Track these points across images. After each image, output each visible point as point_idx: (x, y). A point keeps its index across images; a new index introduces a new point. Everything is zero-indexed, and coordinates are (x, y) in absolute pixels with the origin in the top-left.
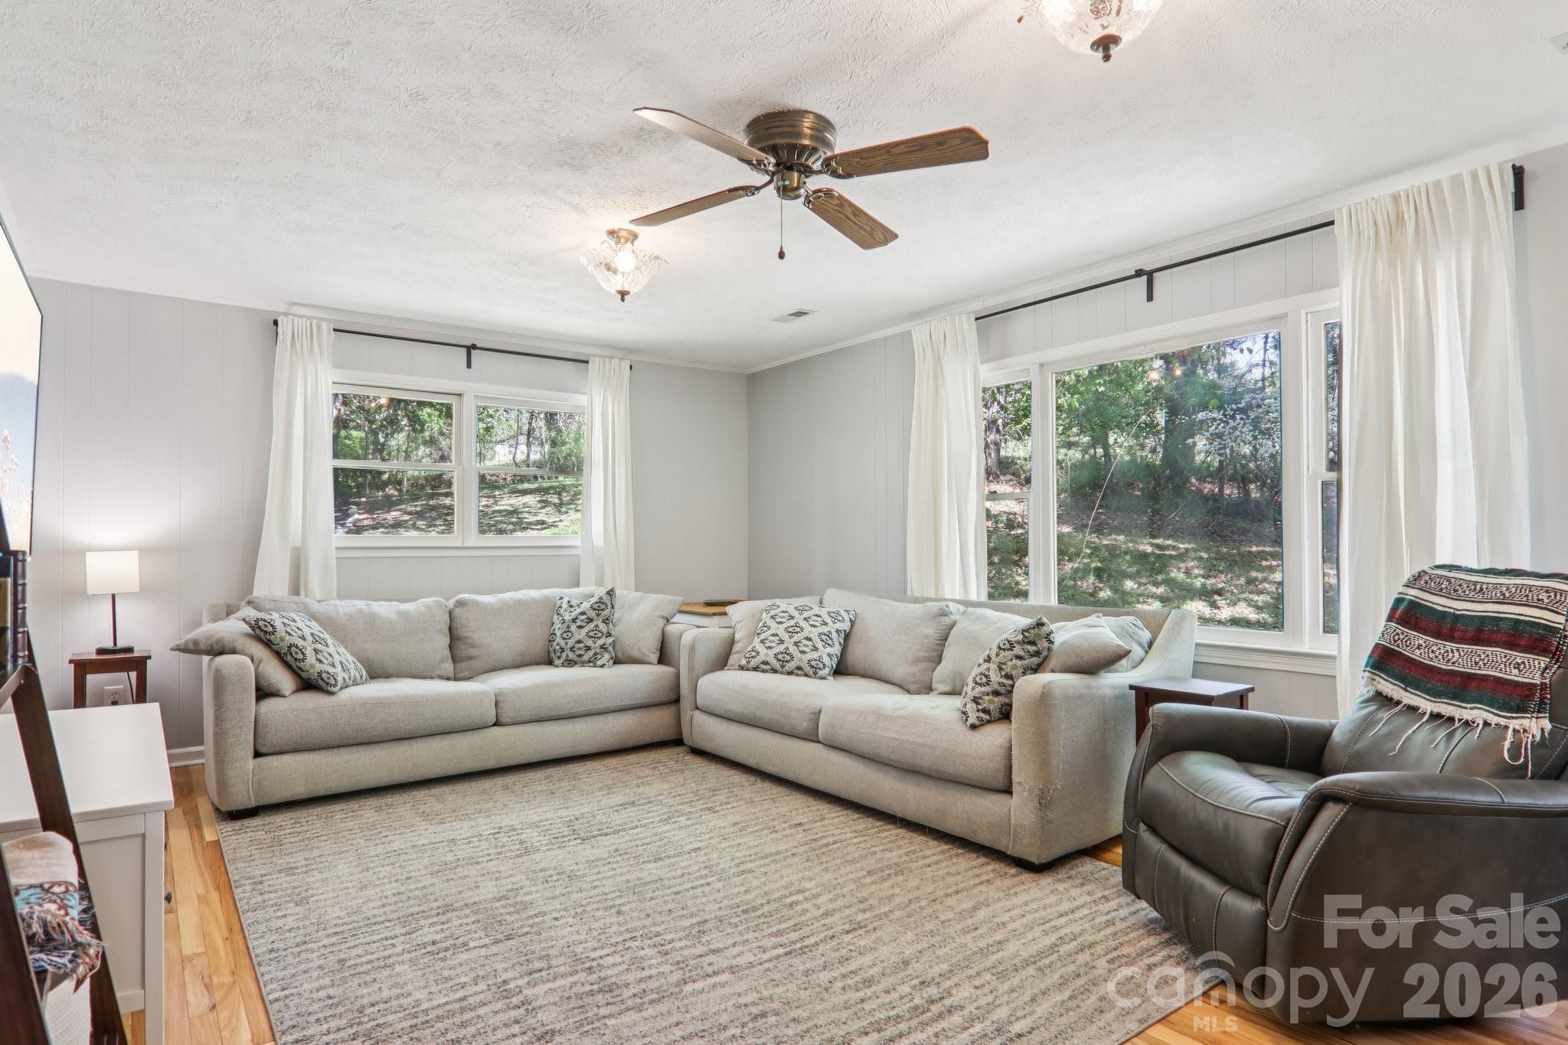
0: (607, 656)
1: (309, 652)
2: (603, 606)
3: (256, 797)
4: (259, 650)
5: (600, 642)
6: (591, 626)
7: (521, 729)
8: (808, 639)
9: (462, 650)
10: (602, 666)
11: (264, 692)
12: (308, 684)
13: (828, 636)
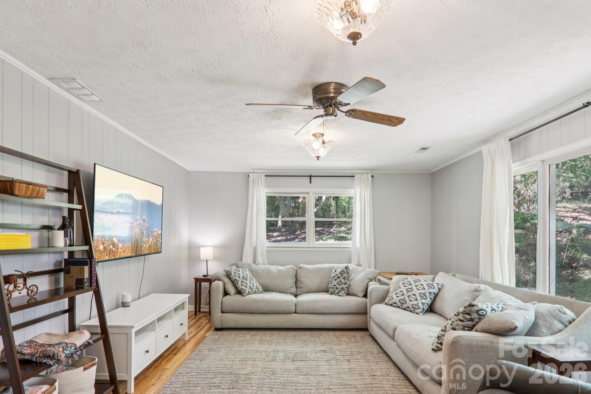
0: (343, 292)
1: (240, 282)
2: (343, 273)
3: (221, 325)
4: (227, 280)
5: (341, 286)
6: (339, 280)
7: (304, 316)
8: (414, 295)
9: (299, 285)
10: (341, 296)
11: (226, 293)
12: (239, 292)
13: (424, 295)
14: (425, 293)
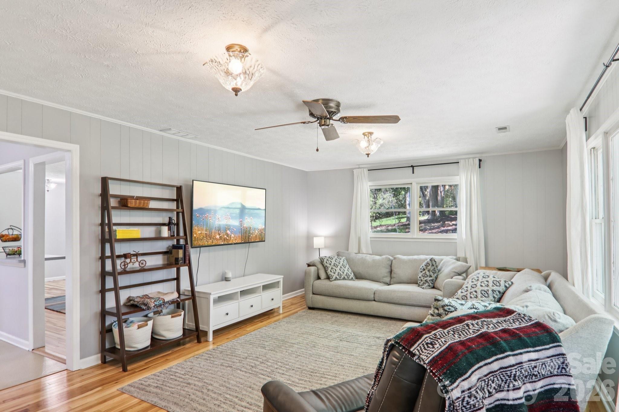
0: (427, 284)
1: (330, 269)
2: (428, 265)
4: (320, 266)
5: (426, 279)
6: (424, 272)
7: (382, 304)
10: (423, 288)
11: (319, 278)
12: (328, 278)
13: (486, 292)
14: (488, 290)
